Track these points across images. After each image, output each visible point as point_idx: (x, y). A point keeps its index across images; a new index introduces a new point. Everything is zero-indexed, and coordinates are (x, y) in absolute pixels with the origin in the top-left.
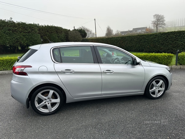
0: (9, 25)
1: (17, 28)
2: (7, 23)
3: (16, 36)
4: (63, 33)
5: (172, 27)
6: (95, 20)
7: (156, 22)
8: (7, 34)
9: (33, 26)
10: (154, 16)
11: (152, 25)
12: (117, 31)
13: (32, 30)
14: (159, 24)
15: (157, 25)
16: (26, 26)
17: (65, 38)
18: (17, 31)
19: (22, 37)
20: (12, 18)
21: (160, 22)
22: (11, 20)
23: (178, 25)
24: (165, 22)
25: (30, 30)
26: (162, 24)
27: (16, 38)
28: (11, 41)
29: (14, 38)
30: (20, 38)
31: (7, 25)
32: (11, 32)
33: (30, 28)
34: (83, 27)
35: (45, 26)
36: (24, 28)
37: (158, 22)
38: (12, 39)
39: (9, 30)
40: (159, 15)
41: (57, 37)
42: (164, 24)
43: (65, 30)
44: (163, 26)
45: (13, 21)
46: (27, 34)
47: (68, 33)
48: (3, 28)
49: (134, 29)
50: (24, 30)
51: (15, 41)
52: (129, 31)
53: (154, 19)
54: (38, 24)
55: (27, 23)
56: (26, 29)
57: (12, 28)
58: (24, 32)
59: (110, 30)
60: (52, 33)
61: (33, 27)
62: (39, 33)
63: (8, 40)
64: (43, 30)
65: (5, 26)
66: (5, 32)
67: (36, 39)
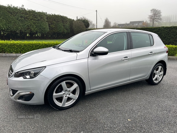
0: (21, 12)
1: (28, 16)
2: (19, 10)
3: (27, 24)
4: (68, 23)
5: (167, 22)
6: (96, 11)
7: (153, 16)
8: (20, 21)
9: (42, 14)
10: (151, 10)
11: (149, 19)
12: (115, 23)
13: (41, 18)
14: (156, 19)
15: (153, 20)
16: (36, 14)
17: (70, 28)
18: (28, 18)
19: (32, 24)
20: (23, 6)
21: (157, 17)
22: (22, 7)
23: (173, 21)
24: (161, 17)
25: (39, 18)
26: (158, 19)
27: (28, 25)
28: (23, 27)
29: (26, 25)
30: (31, 25)
31: (20, 13)
32: (23, 19)
33: (39, 16)
34: (84, 17)
35: (53, 15)
36: (34, 16)
37: (155, 17)
38: (24, 25)
39: (21, 17)
40: (157, 9)
41: (63, 26)
42: (161, 19)
43: (70, 19)
44: (159, 21)
45: (24, 9)
46: (37, 22)
47: (72, 23)
48: (16, 15)
49: (131, 22)
50: (34, 18)
51: (27, 28)
52: (126, 24)
53: (151, 14)
54: (46, 13)
55: (36, 11)
56: (36, 17)
57: (23, 15)
58: (34, 20)
59: (108, 22)
60: (58, 22)
61: (42, 16)
62: (47, 22)
63: (20, 27)
64: (50, 19)
65: (18, 12)
66: (18, 18)
67: (45, 27)
